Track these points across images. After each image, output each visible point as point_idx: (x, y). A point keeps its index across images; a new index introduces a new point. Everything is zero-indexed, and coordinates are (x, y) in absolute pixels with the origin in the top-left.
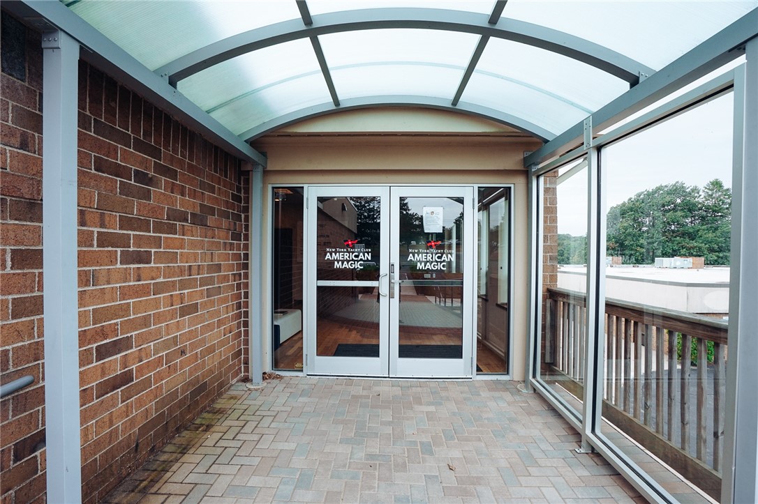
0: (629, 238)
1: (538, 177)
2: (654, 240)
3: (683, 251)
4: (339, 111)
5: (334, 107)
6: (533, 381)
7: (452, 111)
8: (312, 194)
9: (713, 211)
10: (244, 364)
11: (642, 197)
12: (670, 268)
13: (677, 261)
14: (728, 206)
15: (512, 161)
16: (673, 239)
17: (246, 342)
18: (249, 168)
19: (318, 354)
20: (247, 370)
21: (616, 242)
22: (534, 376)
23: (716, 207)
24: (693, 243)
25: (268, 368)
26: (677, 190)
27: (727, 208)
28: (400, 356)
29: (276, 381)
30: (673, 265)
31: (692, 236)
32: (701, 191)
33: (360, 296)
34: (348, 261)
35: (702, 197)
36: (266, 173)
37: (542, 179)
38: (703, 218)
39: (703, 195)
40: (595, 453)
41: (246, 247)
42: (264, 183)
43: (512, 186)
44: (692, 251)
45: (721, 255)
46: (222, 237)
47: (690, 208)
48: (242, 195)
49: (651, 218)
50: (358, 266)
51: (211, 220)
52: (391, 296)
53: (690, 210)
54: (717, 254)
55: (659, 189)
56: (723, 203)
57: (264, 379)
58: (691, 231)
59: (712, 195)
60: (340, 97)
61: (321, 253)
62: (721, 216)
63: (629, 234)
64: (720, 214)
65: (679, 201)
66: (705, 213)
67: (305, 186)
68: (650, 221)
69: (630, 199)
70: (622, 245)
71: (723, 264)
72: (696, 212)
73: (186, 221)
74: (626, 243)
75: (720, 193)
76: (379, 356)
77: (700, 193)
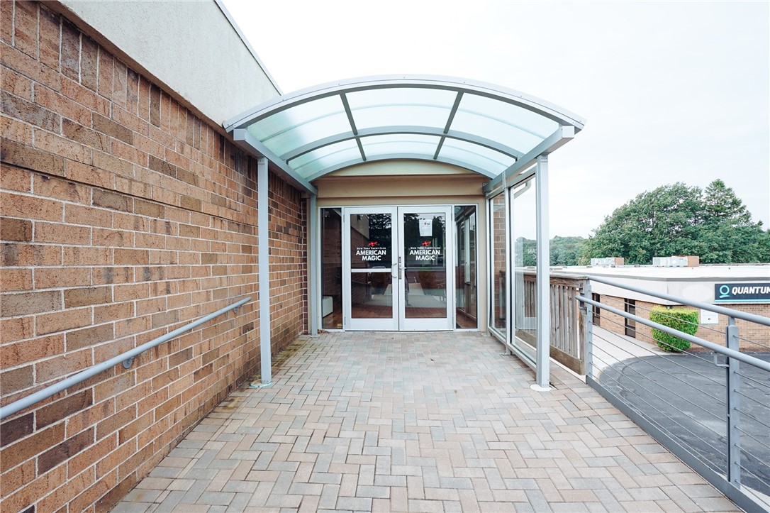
0: (634, 239)
1: (490, 200)
2: (656, 241)
3: (685, 251)
4: (365, 163)
5: (363, 161)
6: (490, 328)
7: (434, 162)
8: (347, 212)
9: (717, 211)
10: (305, 324)
11: (643, 198)
12: (666, 267)
13: (674, 260)
14: (730, 205)
15: (475, 189)
16: (676, 239)
17: (306, 310)
18: (306, 196)
19: (352, 317)
20: (306, 328)
21: (622, 244)
22: (490, 325)
23: (718, 207)
24: (695, 243)
25: (320, 328)
26: (679, 191)
27: (729, 208)
28: (406, 317)
29: (326, 334)
30: (669, 264)
31: (695, 236)
32: (703, 191)
33: (373, 296)
34: (371, 256)
35: (704, 197)
36: (318, 199)
37: (492, 201)
38: (706, 218)
39: (705, 195)
40: (512, 354)
41: (305, 248)
42: (317, 205)
43: (477, 205)
44: (693, 250)
45: (721, 254)
46: (294, 241)
47: (693, 208)
48: (302, 214)
49: (655, 219)
50: (377, 258)
51: (291, 231)
52: (400, 278)
53: (693, 210)
54: (718, 252)
55: (659, 190)
56: (725, 202)
57: (319, 333)
58: (693, 230)
59: (714, 195)
60: (366, 155)
61: (353, 251)
62: (723, 215)
63: (634, 235)
64: (722, 214)
65: (681, 201)
66: (708, 213)
67: (342, 207)
68: (654, 222)
69: (631, 201)
70: (626, 246)
71: (724, 262)
72: (699, 212)
73: (281, 231)
74: (631, 244)
75: (722, 193)
76: (392, 317)
77: (702, 194)
